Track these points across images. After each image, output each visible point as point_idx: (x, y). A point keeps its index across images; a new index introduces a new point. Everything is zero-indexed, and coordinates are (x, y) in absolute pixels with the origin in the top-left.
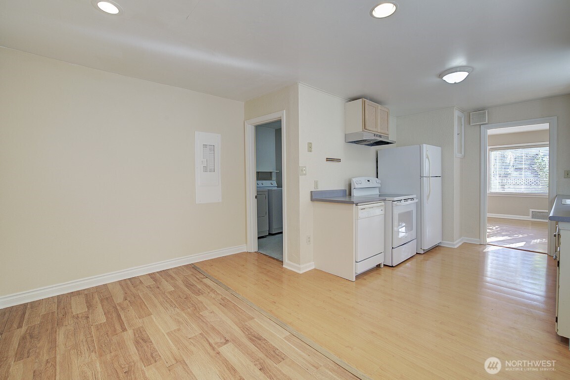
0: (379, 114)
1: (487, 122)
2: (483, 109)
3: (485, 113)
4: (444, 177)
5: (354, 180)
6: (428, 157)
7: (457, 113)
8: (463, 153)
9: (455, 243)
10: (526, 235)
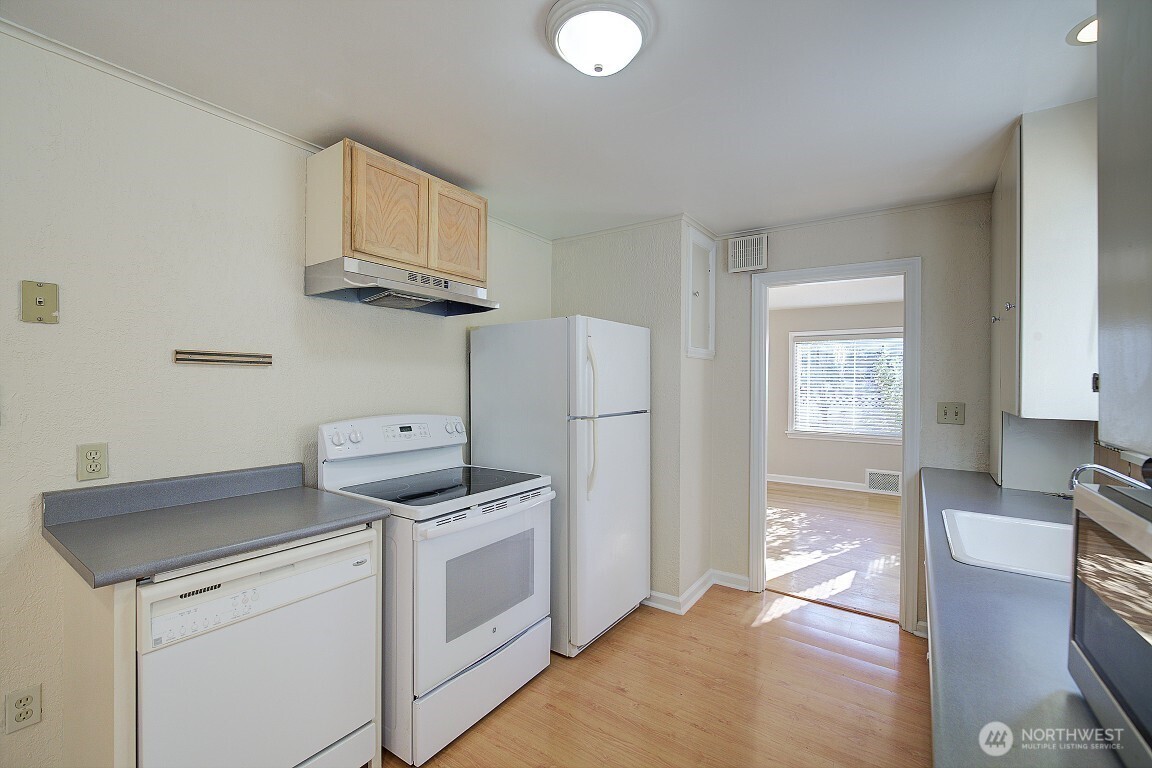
0: (435, 210)
1: (764, 266)
2: (755, 231)
3: (761, 240)
4: (655, 412)
5: (327, 431)
6: (589, 358)
7: (691, 239)
8: (711, 347)
9: (681, 599)
10: (857, 544)
